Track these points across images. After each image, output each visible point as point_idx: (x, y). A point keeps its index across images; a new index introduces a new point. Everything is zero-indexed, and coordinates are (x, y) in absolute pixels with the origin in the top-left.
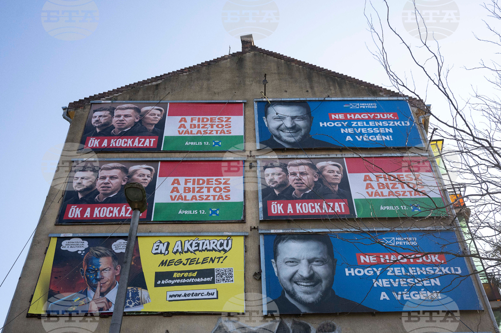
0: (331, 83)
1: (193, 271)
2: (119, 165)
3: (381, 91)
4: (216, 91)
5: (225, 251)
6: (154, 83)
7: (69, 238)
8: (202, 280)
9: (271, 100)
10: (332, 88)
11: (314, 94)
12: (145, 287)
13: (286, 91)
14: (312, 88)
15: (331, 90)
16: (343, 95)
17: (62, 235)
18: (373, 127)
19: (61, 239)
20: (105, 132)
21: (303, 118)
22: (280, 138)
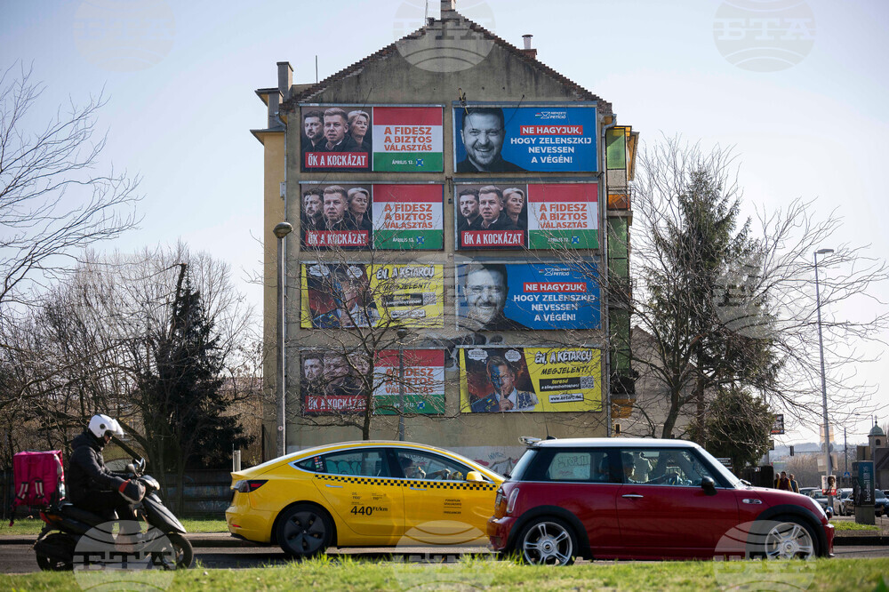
0: (528, 76)
3: (574, 89)
4: (416, 86)
6: (355, 73)
9: (468, 106)
10: (528, 83)
11: (510, 94)
13: (483, 88)
14: (508, 83)
15: (527, 87)
16: (537, 95)
17: (309, 262)
18: (557, 145)
19: (308, 266)
20: (320, 145)
21: (496, 132)
22: (474, 158)
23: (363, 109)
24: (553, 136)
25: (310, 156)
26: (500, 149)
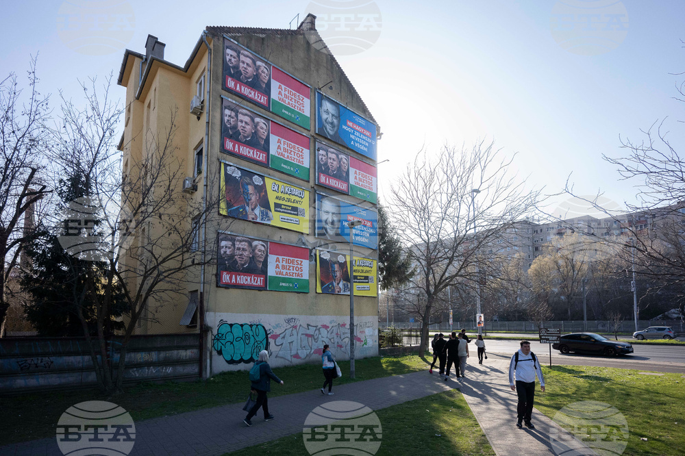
1: (290, 206)
2: (249, 114)
5: (302, 198)
7: (231, 166)
8: (293, 212)
12: (271, 211)
17: (227, 163)
18: (360, 138)
19: (226, 165)
20: (237, 76)
21: (336, 117)
22: (326, 129)
23: (266, 63)
24: (361, 133)
25: (229, 79)
26: (338, 129)
